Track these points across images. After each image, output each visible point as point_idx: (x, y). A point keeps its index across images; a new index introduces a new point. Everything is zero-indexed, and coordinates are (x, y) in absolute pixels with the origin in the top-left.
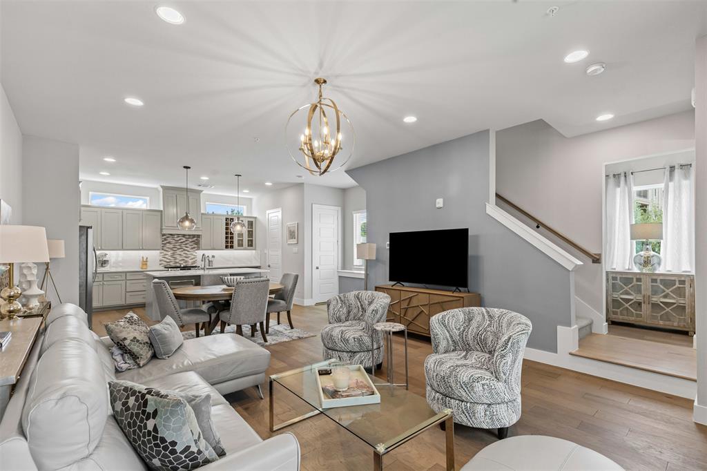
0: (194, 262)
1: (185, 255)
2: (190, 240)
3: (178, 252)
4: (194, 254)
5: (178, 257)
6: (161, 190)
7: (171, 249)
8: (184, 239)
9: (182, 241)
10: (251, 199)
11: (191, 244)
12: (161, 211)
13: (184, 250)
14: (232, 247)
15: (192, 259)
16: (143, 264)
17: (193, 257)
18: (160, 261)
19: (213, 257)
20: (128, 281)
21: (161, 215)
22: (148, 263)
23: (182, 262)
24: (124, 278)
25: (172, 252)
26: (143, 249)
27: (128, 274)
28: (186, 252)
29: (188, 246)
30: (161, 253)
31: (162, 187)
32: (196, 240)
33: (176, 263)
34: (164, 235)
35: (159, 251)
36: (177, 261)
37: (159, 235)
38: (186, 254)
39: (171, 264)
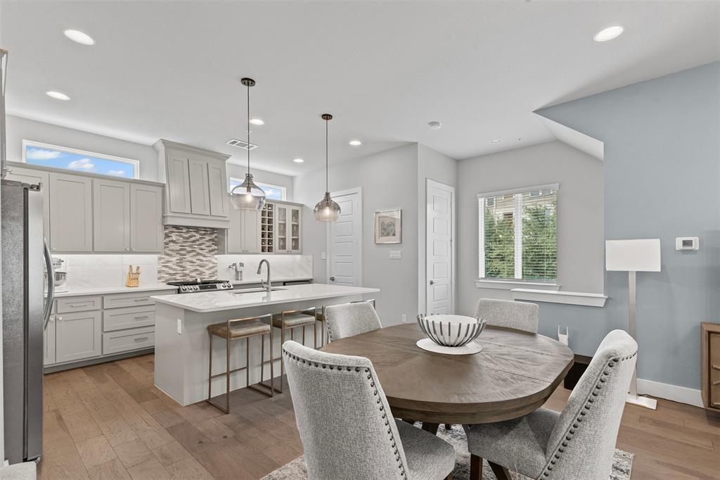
0: (213, 274)
1: (198, 262)
2: (207, 238)
3: (188, 257)
4: (214, 260)
5: (188, 265)
6: (162, 148)
7: (177, 252)
8: (198, 236)
9: (193, 239)
10: (292, 178)
11: (208, 244)
12: (163, 186)
13: (199, 254)
14: (270, 250)
15: (211, 268)
16: (131, 279)
17: (211, 265)
18: (159, 272)
19: (242, 265)
20: (105, 312)
21: (164, 193)
22: (140, 277)
23: (194, 274)
24: (100, 307)
25: (178, 257)
26: (131, 252)
27: (105, 298)
28: (201, 257)
29: (203, 247)
30: (160, 259)
31: (164, 142)
32: (216, 237)
33: (185, 275)
34: (166, 227)
35: (156, 257)
36: (187, 272)
37: (160, 227)
38: (201, 260)
39: (178, 277)
